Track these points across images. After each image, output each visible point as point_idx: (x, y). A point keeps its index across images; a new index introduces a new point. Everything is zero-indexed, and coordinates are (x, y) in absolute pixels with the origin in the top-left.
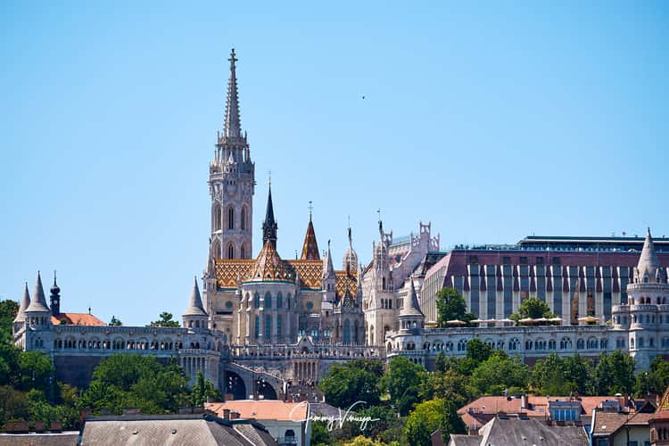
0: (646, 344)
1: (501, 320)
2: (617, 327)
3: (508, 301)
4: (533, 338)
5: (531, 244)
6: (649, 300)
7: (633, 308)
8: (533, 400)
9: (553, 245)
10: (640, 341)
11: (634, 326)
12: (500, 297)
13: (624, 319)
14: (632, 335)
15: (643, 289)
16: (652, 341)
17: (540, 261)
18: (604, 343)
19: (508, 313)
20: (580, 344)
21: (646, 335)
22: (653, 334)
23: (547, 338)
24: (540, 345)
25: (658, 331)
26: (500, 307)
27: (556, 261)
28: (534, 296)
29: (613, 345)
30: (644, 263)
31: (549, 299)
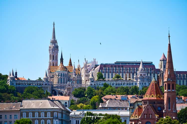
0: (141, 84)
1: (111, 79)
2: (135, 80)
3: (112, 75)
4: (117, 83)
5: (117, 63)
6: (142, 75)
7: (138, 76)
8: (117, 96)
9: (121, 63)
10: (140, 83)
11: (139, 80)
12: (110, 74)
13: (137, 79)
14: (138, 82)
15: (141, 72)
16: (142, 83)
17: (119, 67)
18: (132, 84)
19: (112, 77)
20: (127, 84)
21: (141, 82)
22: (143, 82)
23: (120, 83)
24: (119, 84)
25: (144, 81)
26: (110, 76)
27: (122, 67)
28: (118, 74)
29: (134, 84)
30: (141, 67)
31: (121, 75)
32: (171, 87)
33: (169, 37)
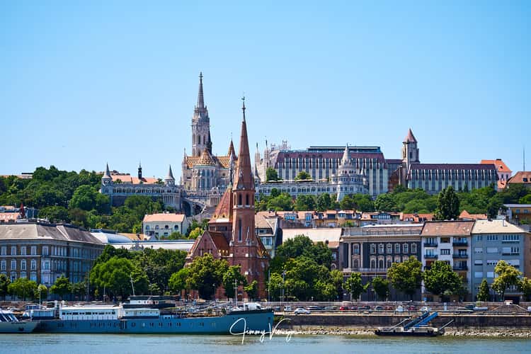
0: (344, 189)
1: (291, 180)
2: (333, 183)
3: (294, 172)
4: (301, 188)
5: (312, 149)
6: (346, 172)
7: (339, 175)
9: (320, 150)
10: (342, 188)
11: (339, 182)
12: (291, 171)
13: (336, 180)
14: (339, 186)
15: (344, 168)
16: (346, 188)
17: (314, 156)
18: (328, 189)
19: (294, 177)
20: (319, 190)
21: (344, 186)
22: (347, 186)
23: (306, 187)
24: (303, 190)
25: (348, 184)
26: (291, 175)
27: (321, 156)
28: (304, 171)
29: (331, 190)
30: (345, 157)
31: (311, 171)
32: (244, 200)
33: (244, 109)
